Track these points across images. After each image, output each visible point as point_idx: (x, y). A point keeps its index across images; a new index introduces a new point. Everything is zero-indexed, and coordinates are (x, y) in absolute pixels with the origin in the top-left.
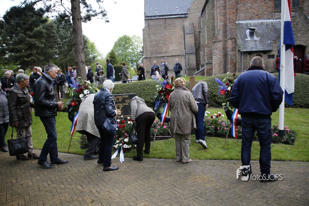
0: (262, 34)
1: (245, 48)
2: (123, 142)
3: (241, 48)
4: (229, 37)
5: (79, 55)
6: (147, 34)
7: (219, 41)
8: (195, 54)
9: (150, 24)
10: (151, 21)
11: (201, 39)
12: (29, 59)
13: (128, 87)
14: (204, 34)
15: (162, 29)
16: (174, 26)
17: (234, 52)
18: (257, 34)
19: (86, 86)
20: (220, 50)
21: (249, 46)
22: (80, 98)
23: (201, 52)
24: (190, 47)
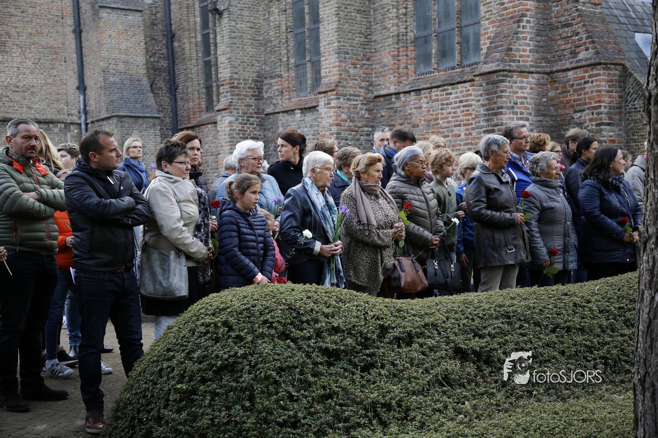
7: (520, 73)
24: (127, 82)
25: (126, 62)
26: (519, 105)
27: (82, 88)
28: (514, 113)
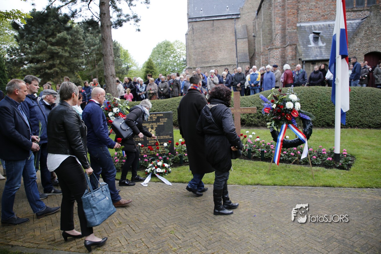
0: (329, 38)
1: (307, 56)
2: (156, 166)
3: (302, 57)
4: (288, 43)
5: (109, 68)
6: (190, 40)
7: (276, 48)
8: (249, 63)
9: (194, 28)
10: (195, 23)
11: (256, 45)
12: (52, 71)
13: (166, 104)
14: (259, 39)
15: (209, 33)
16: (223, 29)
17: (294, 61)
18: (322, 40)
19: (115, 103)
20: (277, 59)
21: (313, 54)
22: (108, 117)
23: (256, 61)
24: (243, 54)
26: (275, 56)
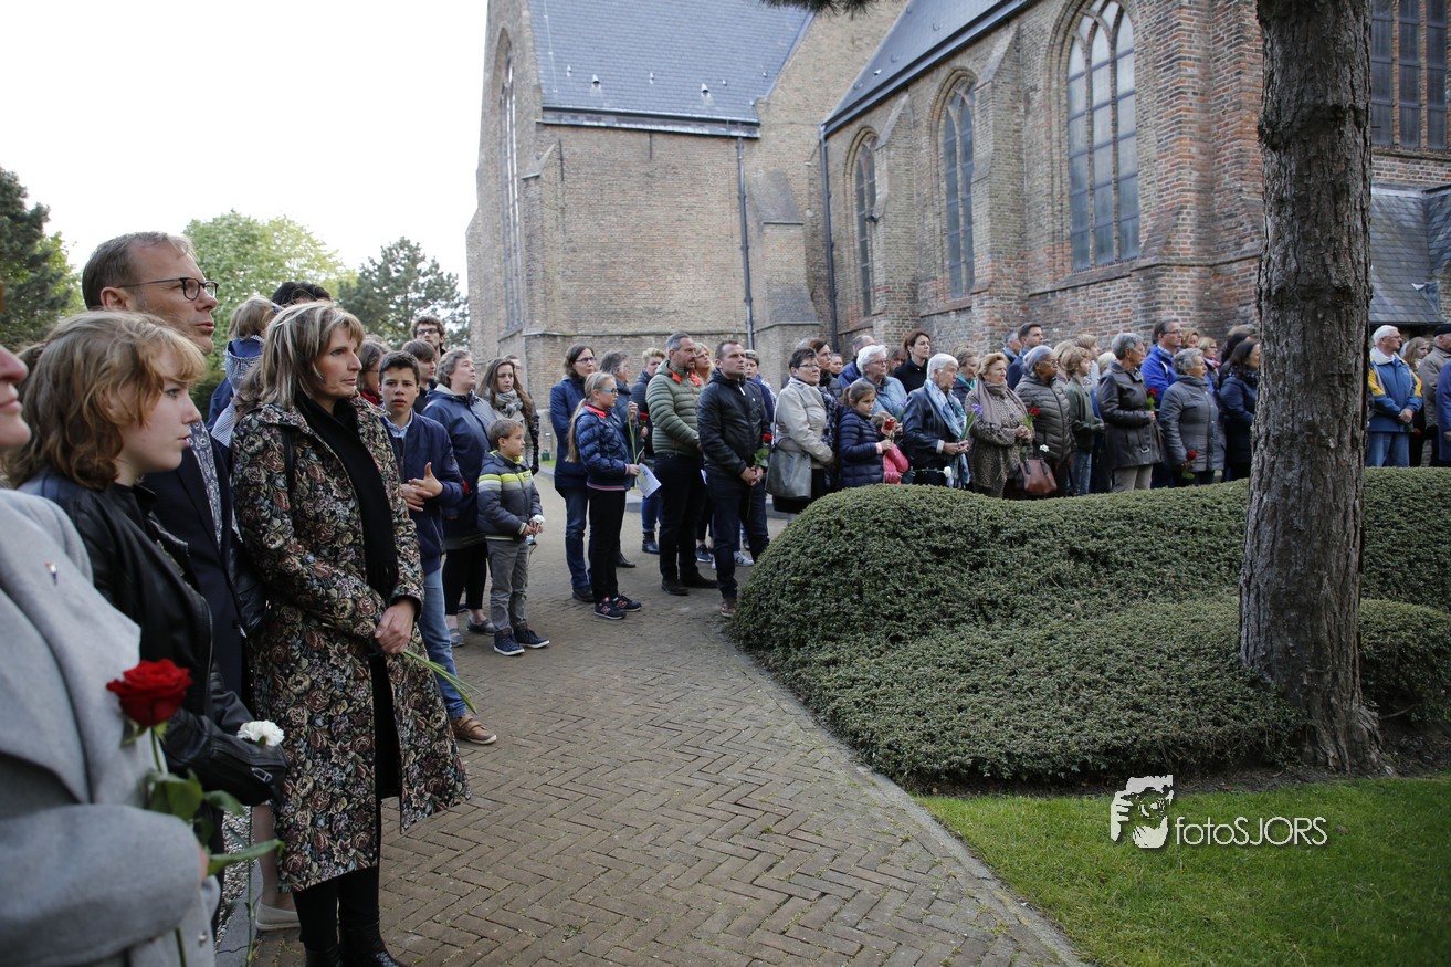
6: (550, 207)
7: (1180, 266)
10: (571, 135)
15: (632, 188)
16: (692, 179)
24: (789, 292)
25: (788, 274)
26: (1179, 300)
27: (749, 300)
28: (1173, 308)
